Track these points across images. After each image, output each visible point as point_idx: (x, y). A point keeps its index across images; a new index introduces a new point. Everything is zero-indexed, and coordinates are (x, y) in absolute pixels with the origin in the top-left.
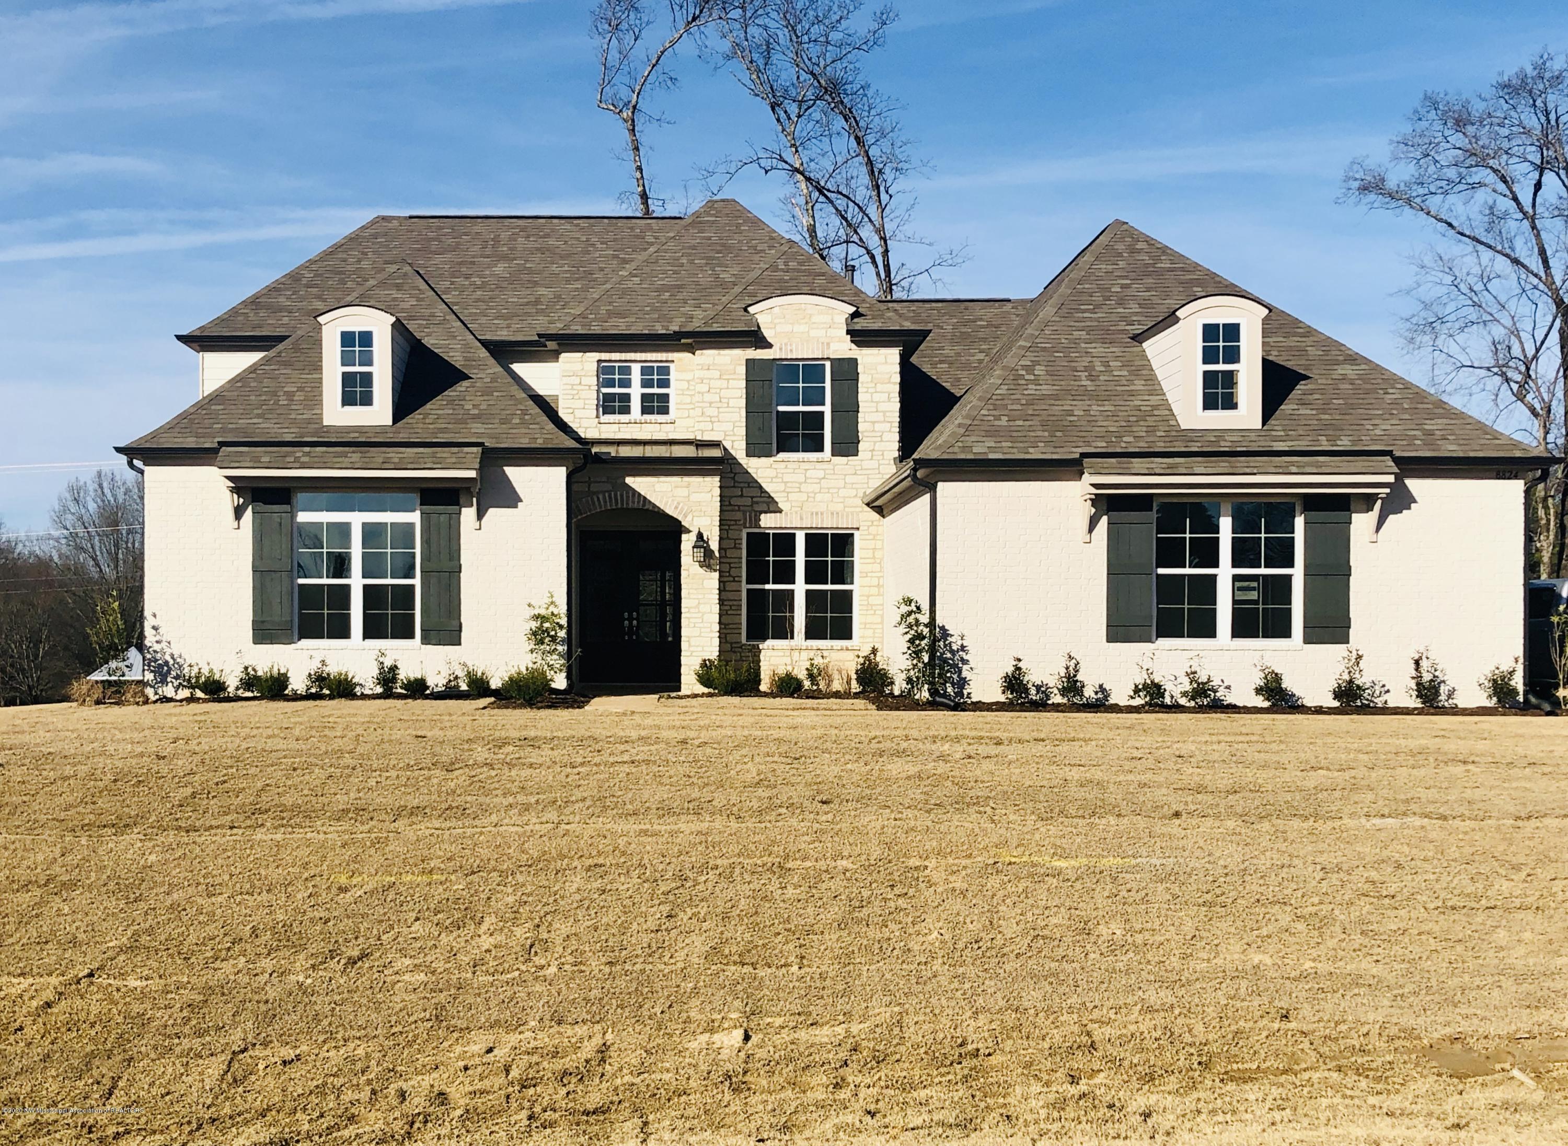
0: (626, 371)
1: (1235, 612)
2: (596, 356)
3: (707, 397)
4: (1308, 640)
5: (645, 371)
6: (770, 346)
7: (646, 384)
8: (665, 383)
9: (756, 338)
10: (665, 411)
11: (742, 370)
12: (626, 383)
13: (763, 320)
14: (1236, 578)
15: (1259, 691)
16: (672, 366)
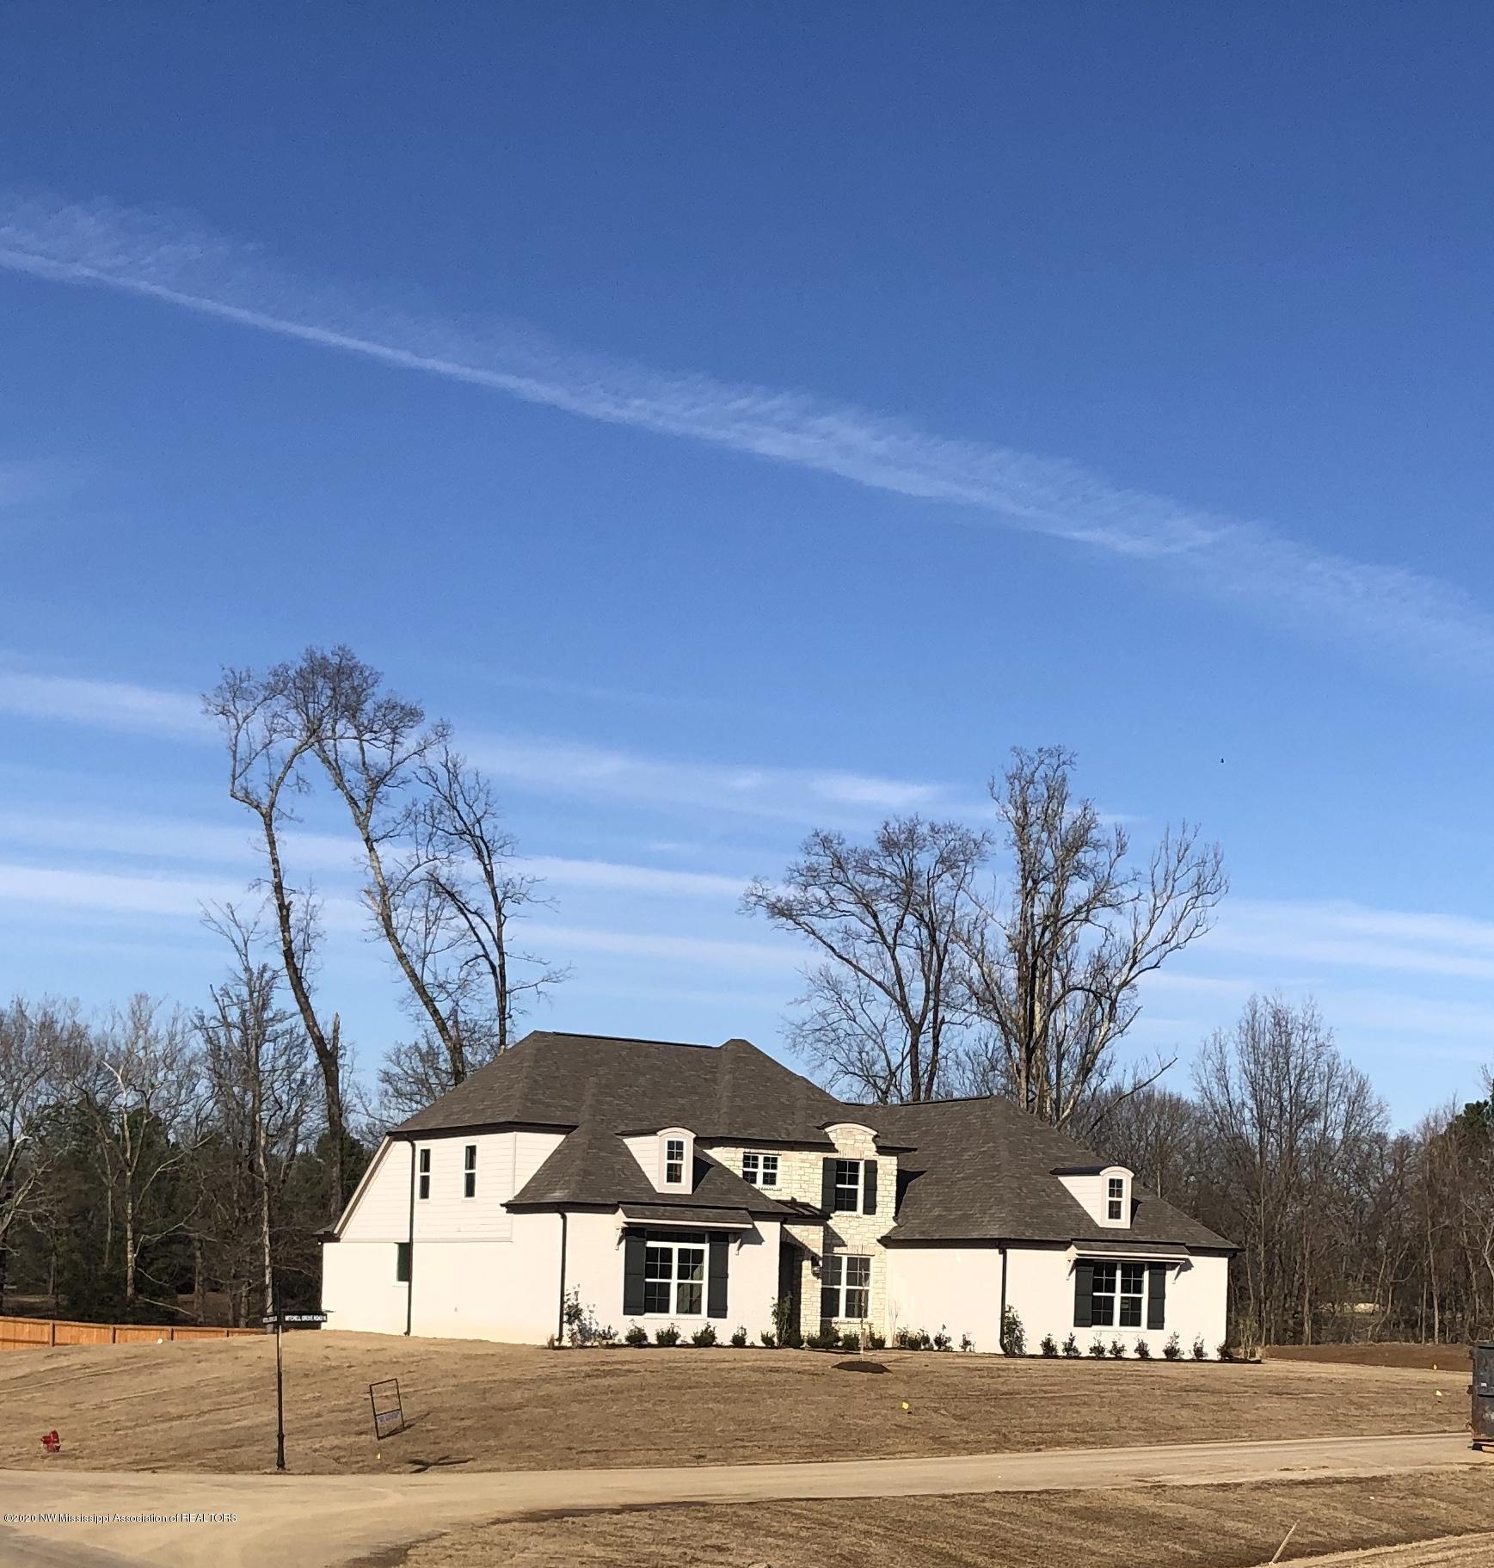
0: (756, 1159)
1: (1122, 1314)
2: (743, 1150)
3: (803, 1178)
4: (1149, 1328)
5: (766, 1159)
6: (836, 1151)
7: (766, 1167)
8: (774, 1167)
9: (829, 1147)
10: (773, 1183)
11: (821, 1163)
12: (755, 1166)
13: (832, 1136)
14: (1122, 1298)
15: (1136, 1351)
16: (779, 1158)
